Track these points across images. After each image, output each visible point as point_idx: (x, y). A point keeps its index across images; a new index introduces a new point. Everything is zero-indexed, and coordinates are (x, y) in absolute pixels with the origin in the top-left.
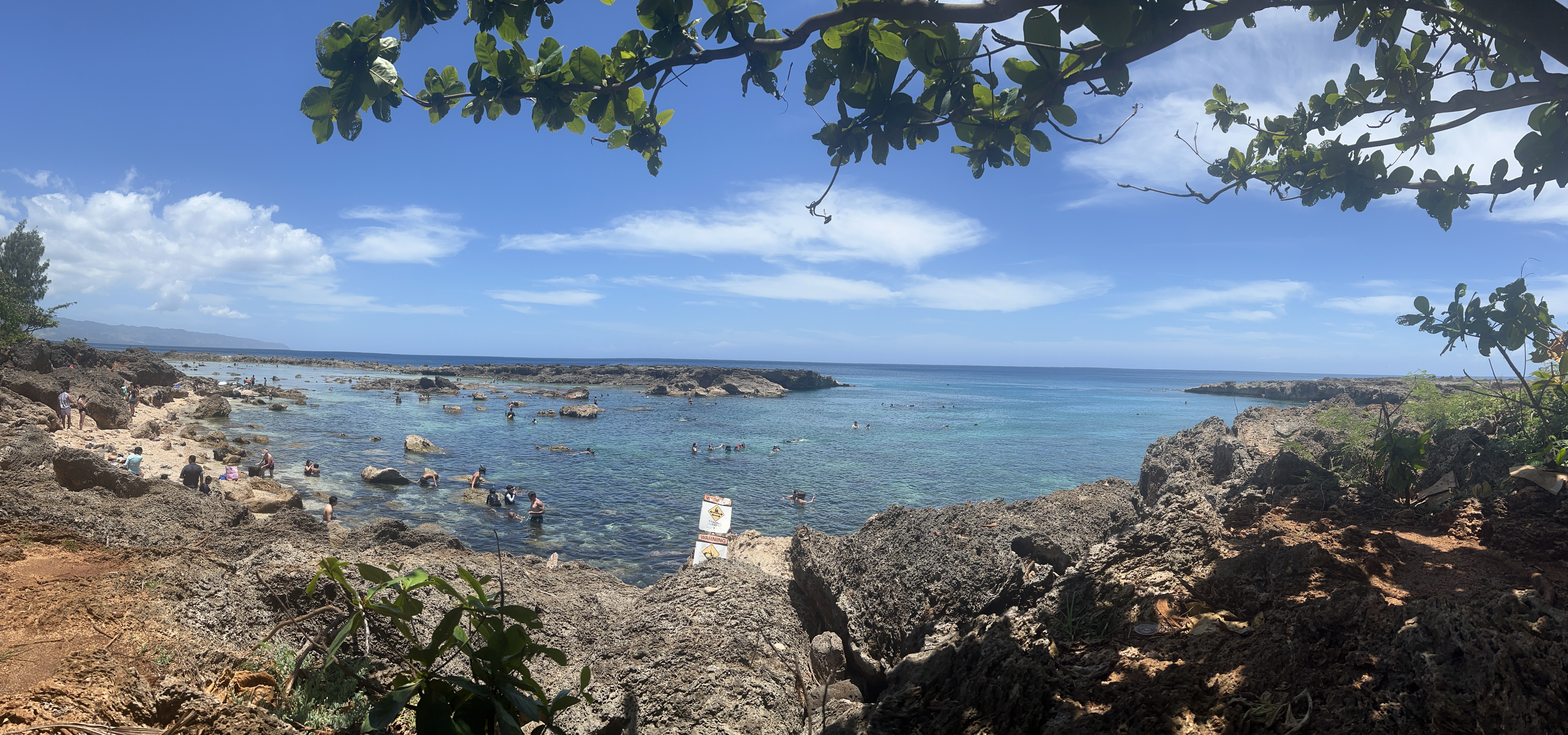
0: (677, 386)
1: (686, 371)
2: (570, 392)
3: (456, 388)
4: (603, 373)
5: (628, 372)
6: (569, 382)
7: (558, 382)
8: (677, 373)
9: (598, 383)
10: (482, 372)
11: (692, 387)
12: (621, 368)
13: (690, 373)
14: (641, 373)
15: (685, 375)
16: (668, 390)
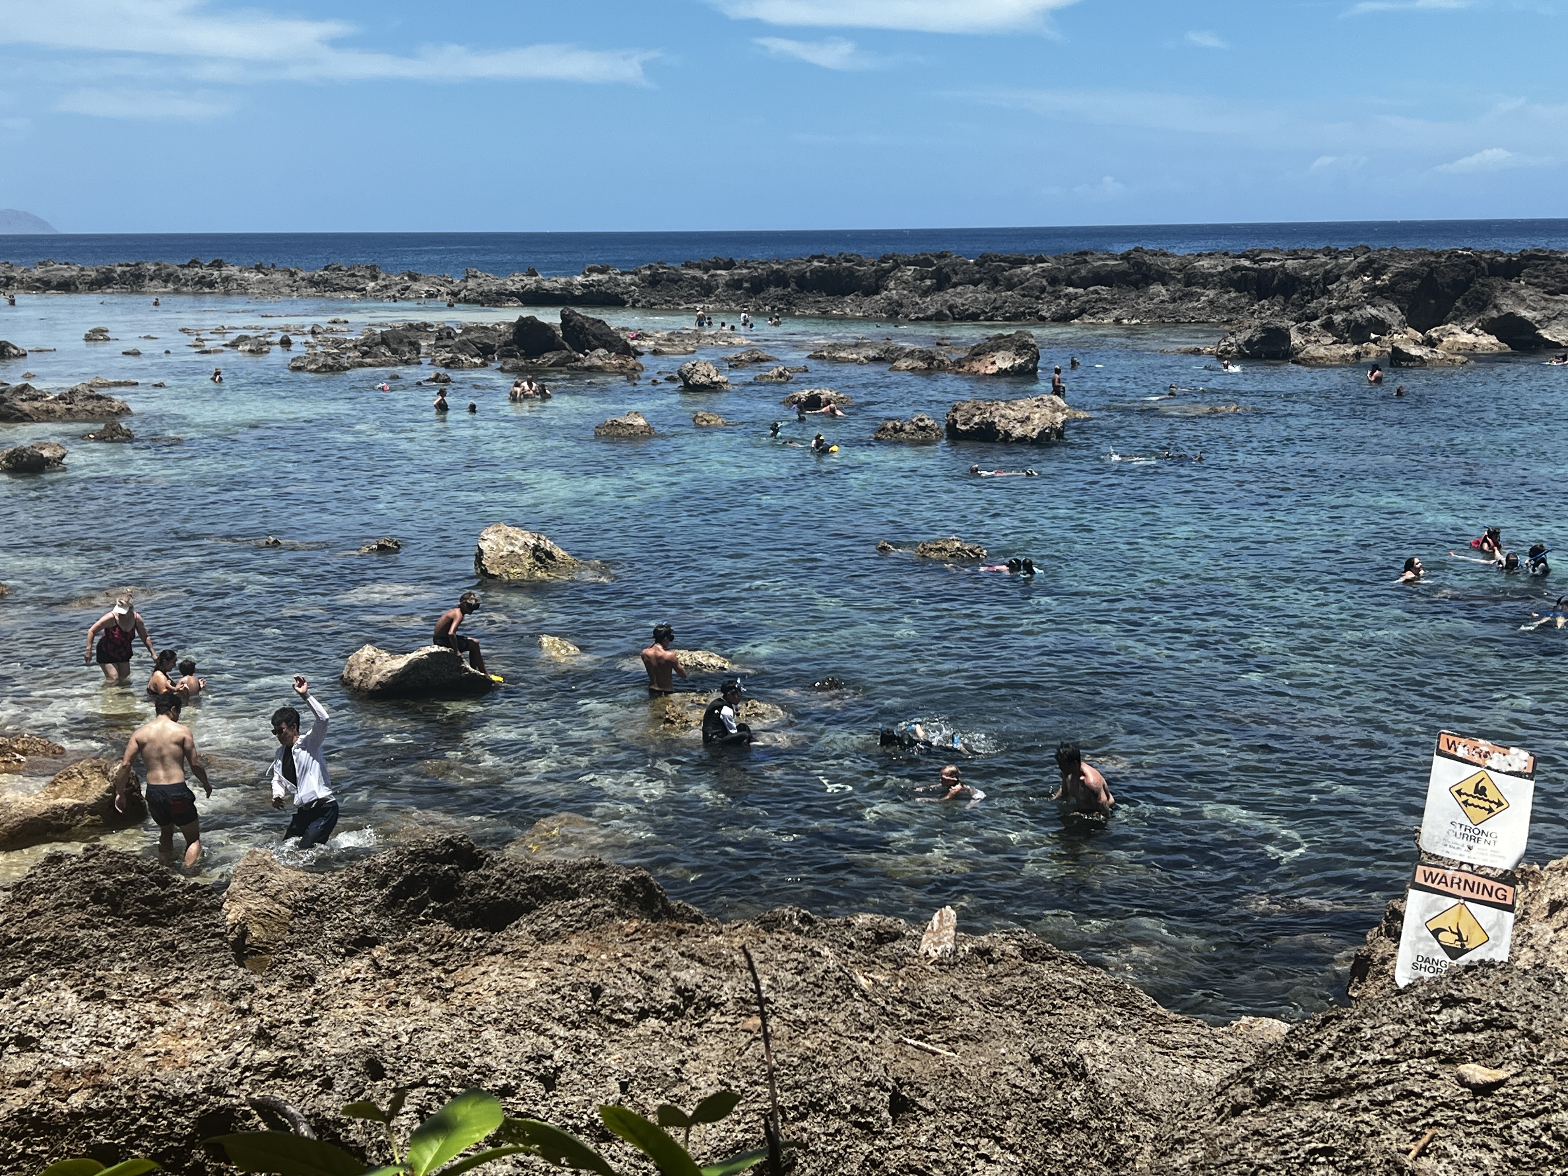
0: (1328, 326)
1: (1361, 270)
2: (978, 353)
3: (627, 351)
4: (1084, 283)
5: (1163, 278)
6: (974, 317)
7: (938, 318)
8: (1330, 277)
9: (1064, 318)
10: (706, 290)
11: (1382, 327)
12: (1139, 265)
13: (1376, 275)
14: (1205, 280)
15: (1355, 286)
16: (1296, 340)
